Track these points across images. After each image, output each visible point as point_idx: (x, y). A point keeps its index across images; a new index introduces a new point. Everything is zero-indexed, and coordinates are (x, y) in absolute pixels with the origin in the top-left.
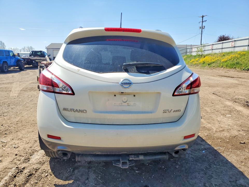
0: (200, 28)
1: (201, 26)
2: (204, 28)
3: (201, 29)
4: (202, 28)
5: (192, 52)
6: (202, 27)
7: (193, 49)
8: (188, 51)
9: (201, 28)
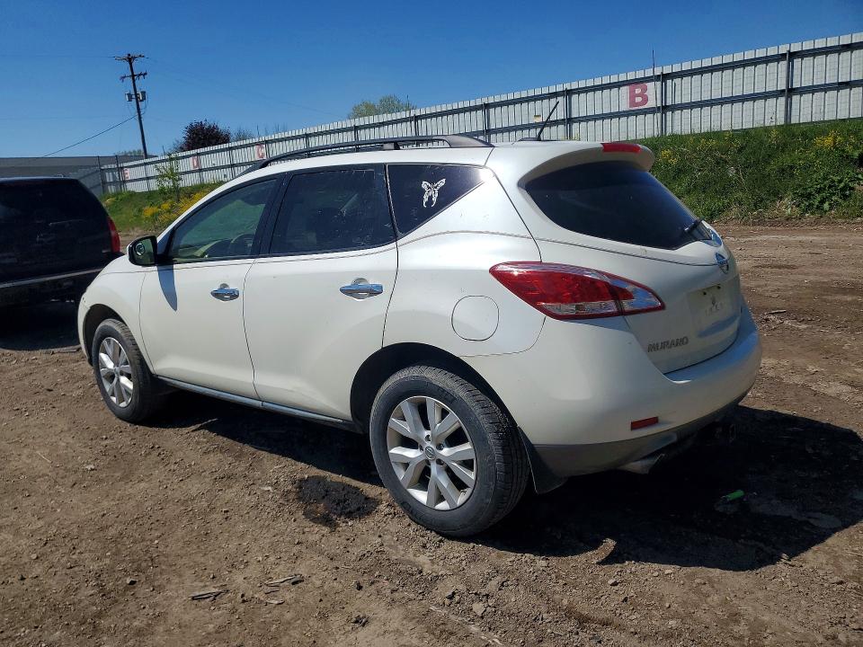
0: (130, 96)
1: (133, 93)
2: (144, 98)
3: (134, 101)
4: (137, 98)
5: (124, 182)
6: (136, 94)
7: (128, 171)
8: (109, 177)
9: (134, 97)
